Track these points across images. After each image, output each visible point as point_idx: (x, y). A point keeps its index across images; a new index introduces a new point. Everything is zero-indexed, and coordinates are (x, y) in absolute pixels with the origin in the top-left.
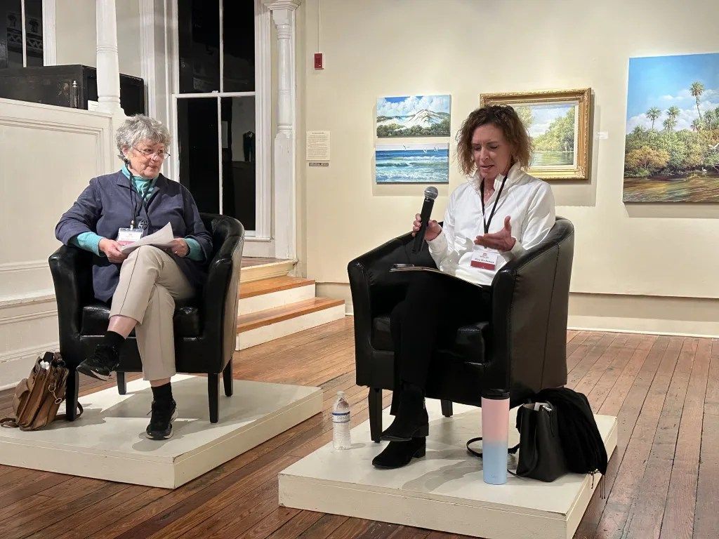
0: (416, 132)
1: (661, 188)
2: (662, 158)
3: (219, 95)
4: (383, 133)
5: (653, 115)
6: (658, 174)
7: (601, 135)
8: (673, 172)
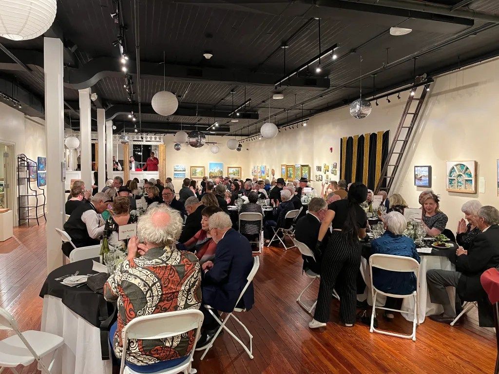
2: (214, 175)
4: (175, 171)
5: (212, 170)
7: (206, 172)
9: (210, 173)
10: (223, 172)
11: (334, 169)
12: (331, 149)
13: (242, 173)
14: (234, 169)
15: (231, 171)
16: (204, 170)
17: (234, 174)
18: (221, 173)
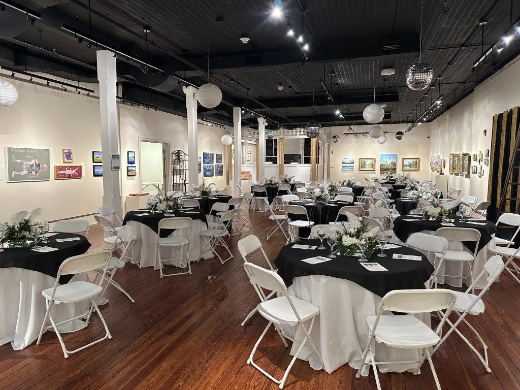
0: (349, 163)
2: (385, 168)
4: (343, 163)
5: (384, 162)
6: (385, 170)
7: (377, 165)
8: (387, 169)
9: (382, 165)
10: (397, 164)
11: (487, 158)
12: (485, 131)
13: (421, 164)
14: (411, 161)
15: (406, 162)
16: (375, 161)
17: (410, 166)
18: (395, 164)
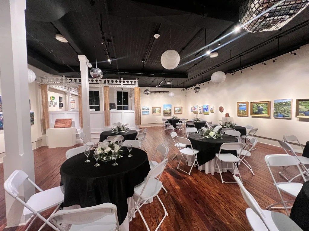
0: (146, 110)
1: (166, 114)
3: (122, 105)
4: (143, 110)
6: (166, 113)
7: (161, 110)
8: (167, 113)
9: (164, 111)
10: (172, 110)
13: (183, 110)
14: (179, 108)
15: (176, 109)
17: (178, 111)
18: (171, 110)
